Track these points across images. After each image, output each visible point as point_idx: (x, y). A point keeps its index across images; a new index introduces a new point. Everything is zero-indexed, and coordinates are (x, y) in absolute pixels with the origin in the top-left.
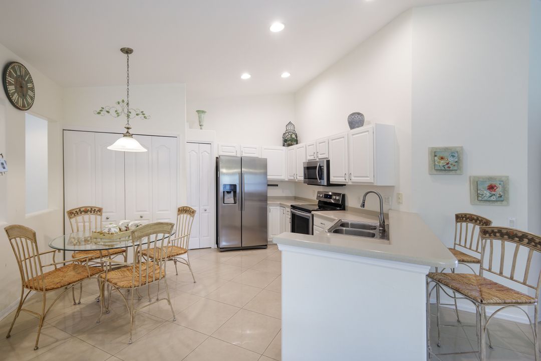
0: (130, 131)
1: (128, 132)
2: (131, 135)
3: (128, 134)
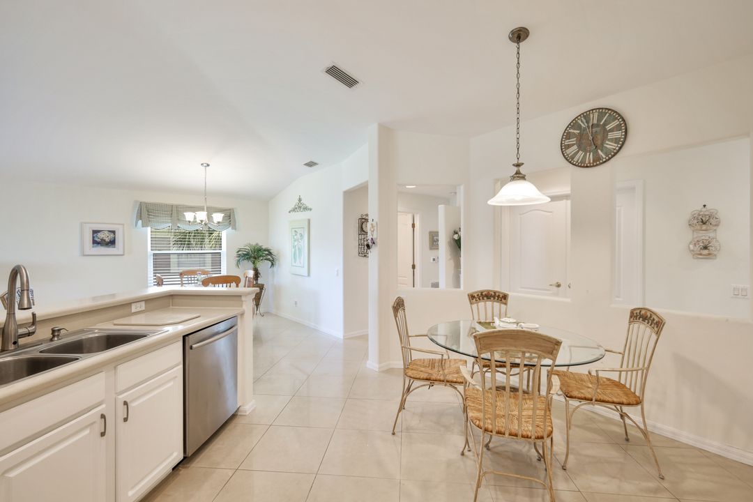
0: (522, 169)
1: (518, 173)
2: (523, 178)
3: (519, 176)
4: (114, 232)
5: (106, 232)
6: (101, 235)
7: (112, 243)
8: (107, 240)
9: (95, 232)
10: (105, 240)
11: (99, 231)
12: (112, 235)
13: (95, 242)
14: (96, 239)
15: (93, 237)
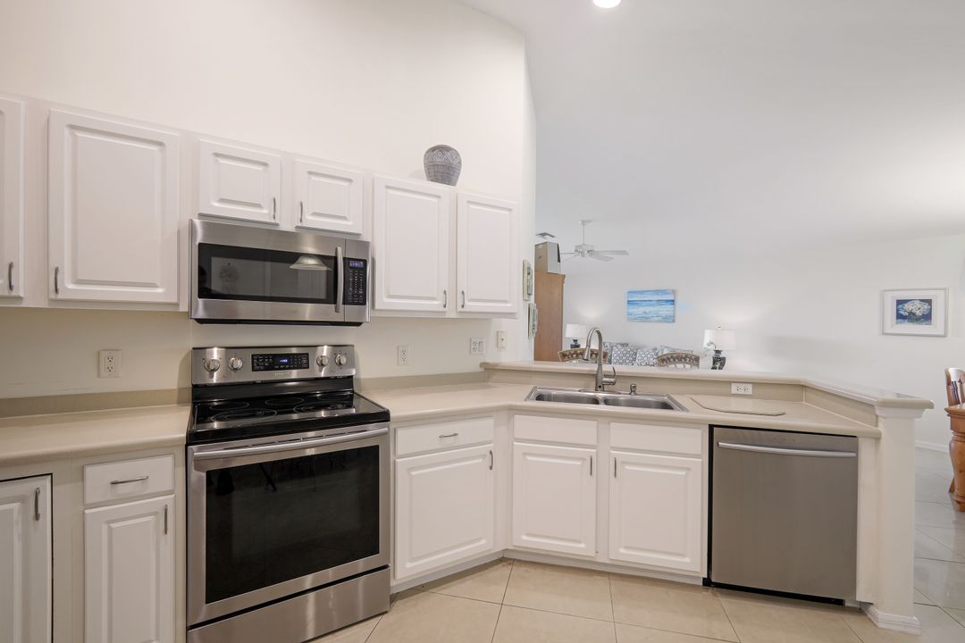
4: (929, 302)
5: (918, 304)
6: (908, 307)
7: (927, 317)
8: (918, 313)
9: (900, 302)
10: (914, 314)
11: (906, 301)
12: (926, 306)
13: (900, 317)
14: (902, 312)
15: (898, 310)
